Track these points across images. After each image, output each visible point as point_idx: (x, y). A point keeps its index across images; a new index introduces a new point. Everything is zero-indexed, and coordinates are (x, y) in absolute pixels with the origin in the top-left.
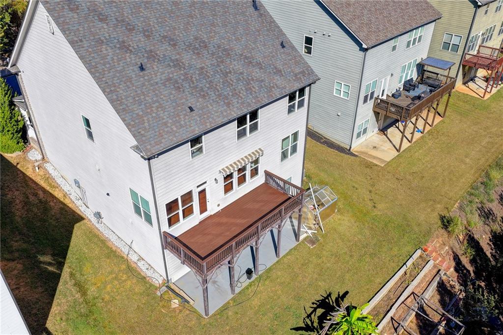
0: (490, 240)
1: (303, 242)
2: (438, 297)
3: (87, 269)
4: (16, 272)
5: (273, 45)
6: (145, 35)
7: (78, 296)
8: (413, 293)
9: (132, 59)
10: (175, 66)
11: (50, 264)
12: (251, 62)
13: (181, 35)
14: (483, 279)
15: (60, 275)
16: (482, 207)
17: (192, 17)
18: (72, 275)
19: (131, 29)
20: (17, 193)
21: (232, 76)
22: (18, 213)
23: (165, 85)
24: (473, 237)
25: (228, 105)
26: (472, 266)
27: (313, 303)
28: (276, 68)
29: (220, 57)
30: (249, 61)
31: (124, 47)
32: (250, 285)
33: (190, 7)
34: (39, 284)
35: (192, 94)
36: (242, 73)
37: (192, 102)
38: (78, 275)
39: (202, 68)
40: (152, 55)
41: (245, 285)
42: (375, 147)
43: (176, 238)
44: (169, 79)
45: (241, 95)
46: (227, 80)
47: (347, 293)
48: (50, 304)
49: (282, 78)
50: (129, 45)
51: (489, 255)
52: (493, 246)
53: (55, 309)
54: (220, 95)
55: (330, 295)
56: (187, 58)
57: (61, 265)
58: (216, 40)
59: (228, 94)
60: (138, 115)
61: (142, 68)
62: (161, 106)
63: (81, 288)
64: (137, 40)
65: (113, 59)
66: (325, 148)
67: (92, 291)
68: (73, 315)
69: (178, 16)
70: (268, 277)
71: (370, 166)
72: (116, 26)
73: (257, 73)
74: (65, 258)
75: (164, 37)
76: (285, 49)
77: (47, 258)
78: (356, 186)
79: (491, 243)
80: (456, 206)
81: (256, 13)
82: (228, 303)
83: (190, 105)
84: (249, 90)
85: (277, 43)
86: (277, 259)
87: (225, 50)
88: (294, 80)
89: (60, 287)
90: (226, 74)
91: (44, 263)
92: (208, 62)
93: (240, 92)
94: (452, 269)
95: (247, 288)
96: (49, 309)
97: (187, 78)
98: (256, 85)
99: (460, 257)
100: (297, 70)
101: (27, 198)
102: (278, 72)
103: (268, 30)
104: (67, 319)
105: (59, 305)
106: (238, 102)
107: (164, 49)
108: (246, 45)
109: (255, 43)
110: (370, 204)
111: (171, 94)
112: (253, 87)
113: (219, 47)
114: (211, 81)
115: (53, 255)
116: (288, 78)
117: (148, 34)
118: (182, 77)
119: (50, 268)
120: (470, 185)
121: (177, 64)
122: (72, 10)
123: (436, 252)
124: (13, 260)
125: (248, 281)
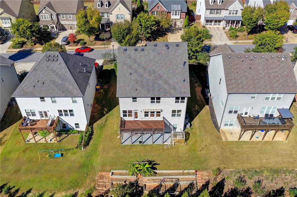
0: (231, 189)
1: (164, 145)
2: (187, 187)
3: (111, 118)
4: (98, 109)
5: (180, 80)
6: (138, 65)
7: (104, 122)
8: (178, 179)
9: (130, 71)
10: (140, 76)
11: (105, 111)
12: (166, 83)
13: (149, 68)
14: (211, 195)
15: (105, 115)
16: (243, 177)
17: (157, 63)
18: (107, 117)
19: (135, 62)
20: (113, 89)
21: (156, 85)
22: (109, 95)
23: (134, 80)
24: (224, 183)
25: (148, 92)
26: (211, 189)
27: (147, 160)
28: (175, 87)
29: (157, 78)
30: (166, 82)
31: (130, 67)
32: (138, 145)
33: (159, 60)
34: (100, 115)
35: (140, 85)
36: (160, 85)
37: (138, 88)
38: (108, 118)
39: (148, 79)
40: (136, 71)
41: (137, 144)
42: (232, 133)
43: (125, 121)
44: (136, 79)
45: (155, 91)
46: (154, 86)
47: (159, 164)
48: (98, 120)
49: (174, 91)
50: (132, 67)
51: (224, 192)
52: (230, 191)
53: (98, 122)
54: (148, 89)
55: (154, 161)
56: (146, 75)
57: (107, 113)
58: (160, 72)
59: (151, 90)
60: (121, 86)
61: (131, 74)
62: (129, 86)
63: (106, 120)
64: (136, 66)
65: (125, 69)
66: (211, 123)
67: (107, 123)
68: (100, 125)
69: (153, 62)
70: (144, 146)
71: (219, 138)
72: (132, 60)
73: (166, 87)
74: (109, 112)
75: (144, 67)
76: (184, 82)
77: (106, 110)
78: (204, 141)
79: (230, 190)
80: (230, 170)
81: (183, 67)
82: (129, 145)
83: (137, 88)
84: (159, 91)
85: (183, 79)
86: (152, 144)
87: (161, 76)
88: (179, 94)
89: (103, 118)
90: (155, 83)
91: (104, 110)
92: (152, 78)
93: (155, 90)
94: (201, 184)
95: (136, 145)
96: (97, 121)
97: (142, 81)
98: (162, 90)
99: (210, 184)
100: (183, 91)
101: (114, 92)
102: (175, 89)
103: (182, 74)
104: (98, 126)
105: (99, 121)
106: (152, 93)
107: (141, 71)
108: (169, 77)
109: (173, 77)
110: (200, 149)
111: (134, 83)
112: (161, 90)
113: (159, 75)
114: (148, 84)
115: (108, 110)
116: (177, 92)
117: (139, 65)
118: (140, 80)
119: (105, 113)
120: (249, 168)
121: (142, 76)
122: (123, 54)
123: (201, 175)
124: (100, 106)
125: (139, 144)
